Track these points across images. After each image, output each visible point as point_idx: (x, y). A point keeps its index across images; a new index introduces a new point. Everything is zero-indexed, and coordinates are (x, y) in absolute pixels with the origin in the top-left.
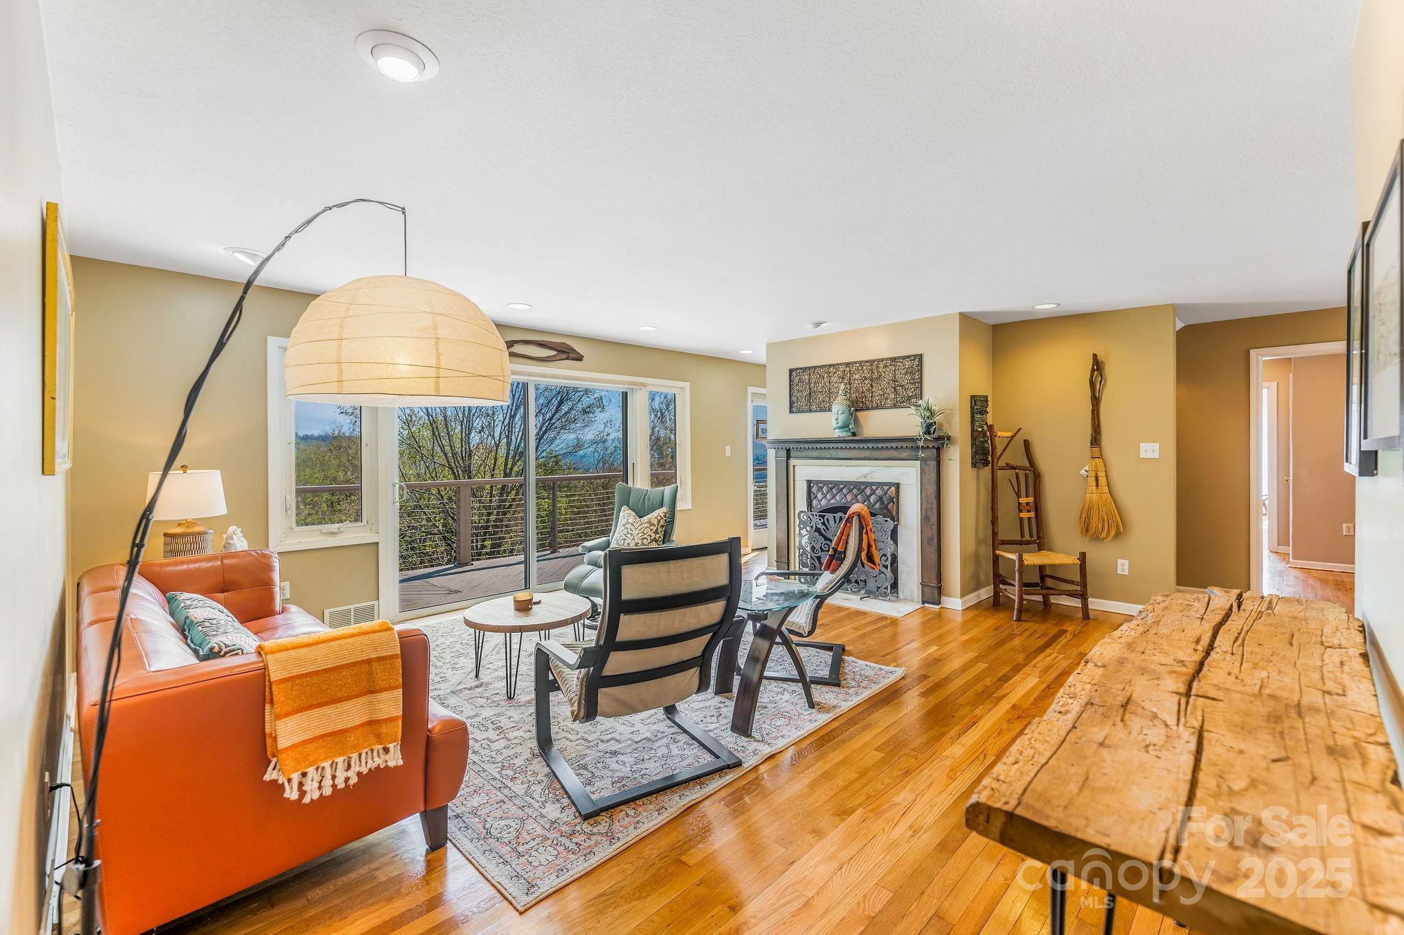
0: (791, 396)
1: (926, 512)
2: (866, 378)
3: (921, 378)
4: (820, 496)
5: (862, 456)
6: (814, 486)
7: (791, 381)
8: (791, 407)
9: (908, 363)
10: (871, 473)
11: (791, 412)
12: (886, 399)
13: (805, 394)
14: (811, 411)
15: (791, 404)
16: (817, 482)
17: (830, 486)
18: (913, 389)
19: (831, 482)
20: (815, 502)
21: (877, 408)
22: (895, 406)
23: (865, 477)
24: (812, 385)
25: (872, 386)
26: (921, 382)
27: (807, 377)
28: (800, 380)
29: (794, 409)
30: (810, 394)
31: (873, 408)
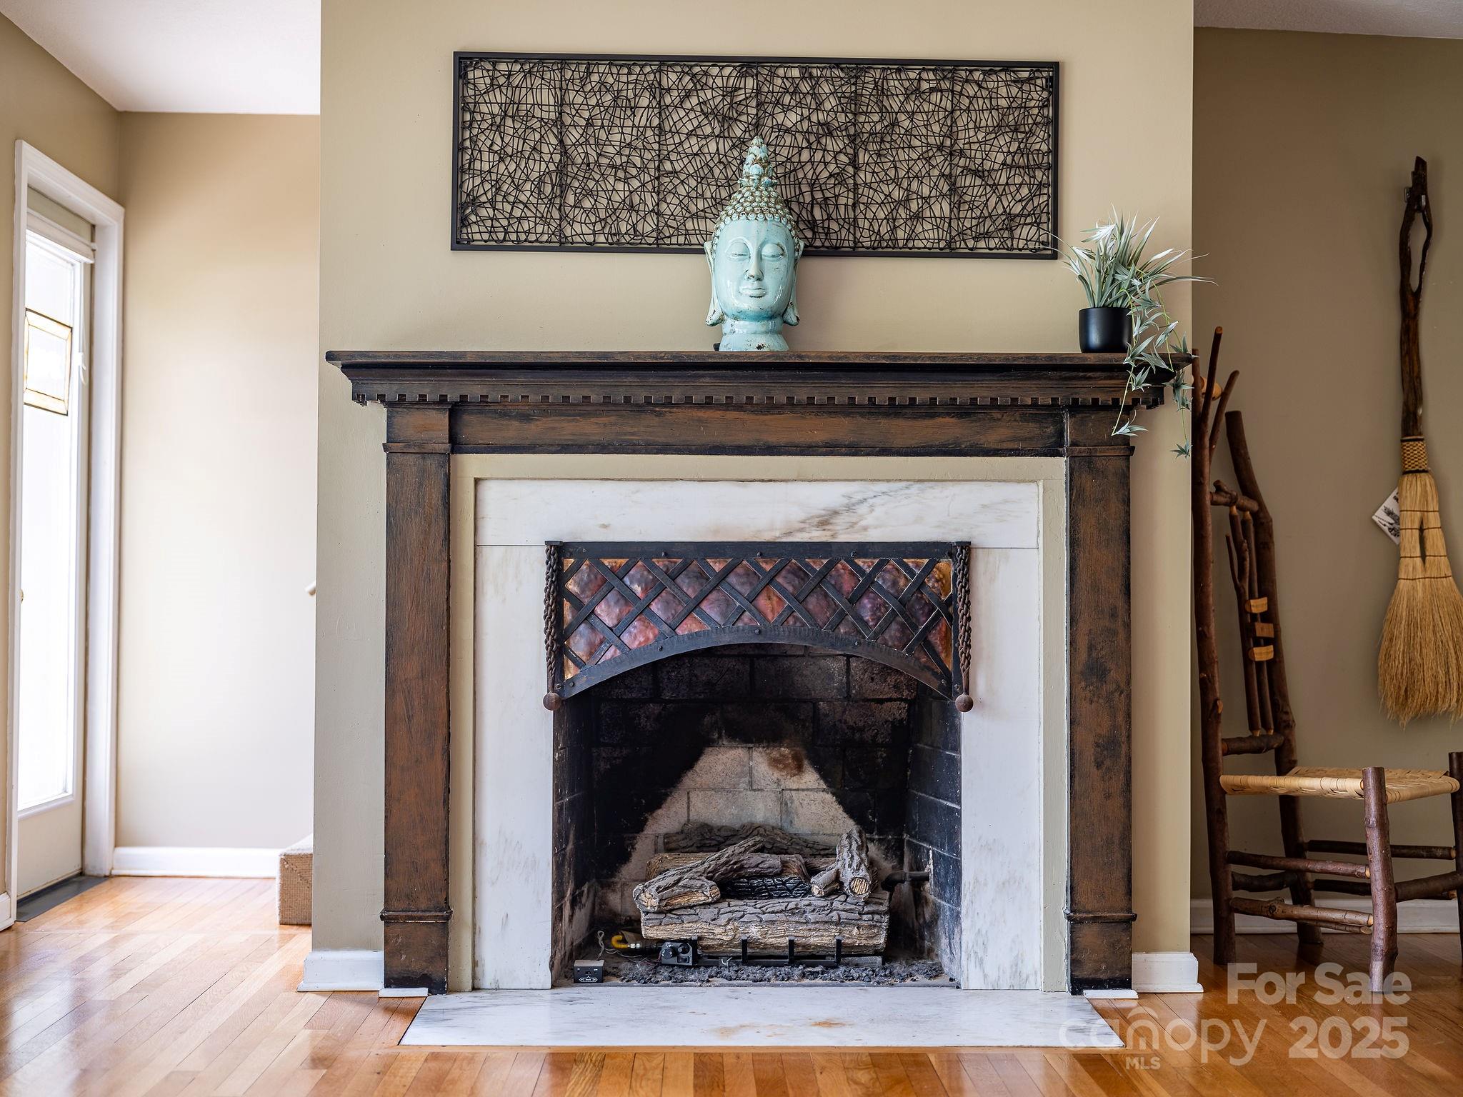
0: (459, 171)
1: (1091, 648)
2: (828, 129)
3: (1055, 151)
4: (607, 613)
5: (819, 437)
6: (575, 569)
7: (461, 105)
8: (460, 220)
9: (1005, 94)
10: (850, 508)
11: (460, 243)
12: (917, 217)
13: (537, 168)
14: (564, 246)
15: (462, 210)
16: (595, 551)
17: (660, 563)
18: (1025, 191)
19: (667, 549)
20: (579, 644)
21: (874, 252)
22: (950, 252)
23: (823, 523)
24: (574, 135)
25: (854, 162)
26: (1054, 168)
27: (547, 97)
28: (511, 109)
29: (476, 233)
30: (561, 170)
31: (855, 252)
